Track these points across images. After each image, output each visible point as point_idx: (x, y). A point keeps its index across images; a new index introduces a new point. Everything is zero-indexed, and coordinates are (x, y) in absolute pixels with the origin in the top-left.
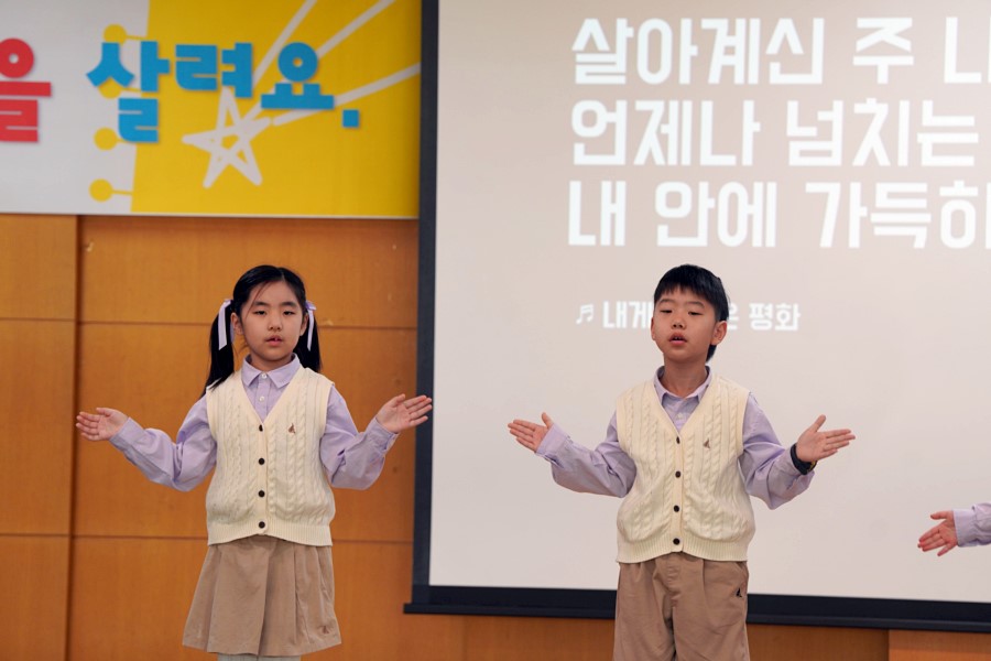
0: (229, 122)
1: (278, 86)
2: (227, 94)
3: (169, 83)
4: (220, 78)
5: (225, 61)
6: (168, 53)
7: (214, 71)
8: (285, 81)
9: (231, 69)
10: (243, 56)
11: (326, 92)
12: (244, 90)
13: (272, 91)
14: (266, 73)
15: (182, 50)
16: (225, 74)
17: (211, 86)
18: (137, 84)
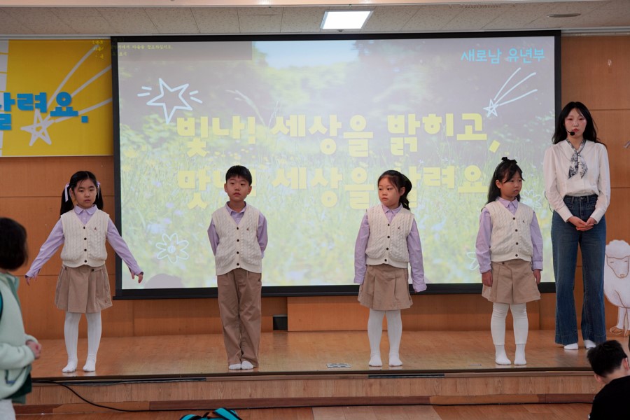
0: (38, 122)
1: (57, 108)
2: (37, 112)
3: (15, 108)
4: (34, 106)
5: (36, 99)
6: (14, 97)
7: (32, 103)
8: (59, 106)
9: (38, 102)
10: (43, 97)
11: (75, 110)
12: (44, 110)
13: (55, 110)
14: (52, 103)
15: (19, 96)
16: (36, 104)
17: (31, 109)
18: (3, 109)
